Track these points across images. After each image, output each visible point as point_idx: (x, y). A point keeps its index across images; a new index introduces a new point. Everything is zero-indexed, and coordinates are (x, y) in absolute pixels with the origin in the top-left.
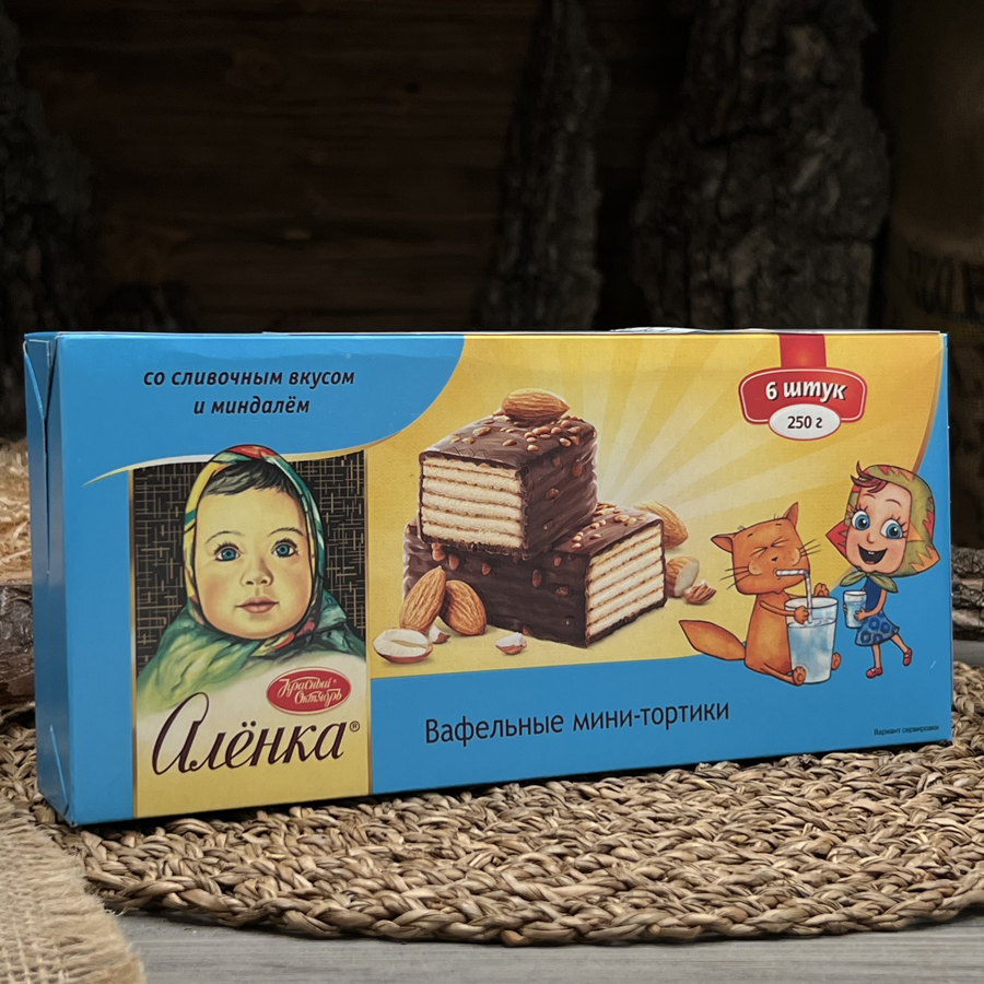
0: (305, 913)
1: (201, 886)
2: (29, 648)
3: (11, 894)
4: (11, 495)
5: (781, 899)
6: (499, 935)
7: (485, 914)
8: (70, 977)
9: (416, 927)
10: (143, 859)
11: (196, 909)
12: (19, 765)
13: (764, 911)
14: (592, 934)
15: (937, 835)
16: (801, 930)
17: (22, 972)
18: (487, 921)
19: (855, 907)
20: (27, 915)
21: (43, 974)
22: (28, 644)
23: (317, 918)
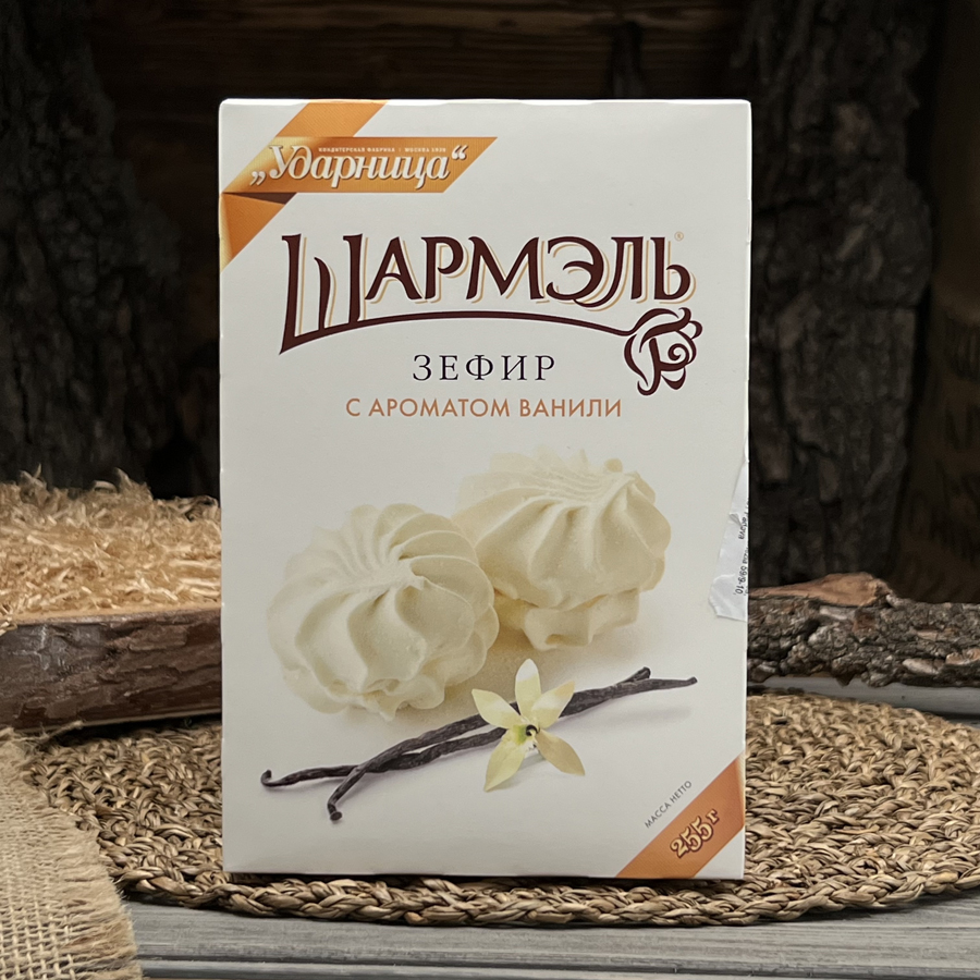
0: (247, 897)
1: (167, 875)
2: (65, 678)
3: (36, 865)
5: (647, 896)
6: (403, 916)
7: (393, 898)
8: (73, 931)
9: (336, 908)
10: (128, 855)
11: (163, 893)
12: (49, 777)
13: (630, 903)
14: (481, 917)
15: (809, 856)
16: (659, 921)
17: (36, 927)
18: (394, 905)
19: (709, 905)
21: (52, 928)
22: (64, 674)
23: (257, 899)
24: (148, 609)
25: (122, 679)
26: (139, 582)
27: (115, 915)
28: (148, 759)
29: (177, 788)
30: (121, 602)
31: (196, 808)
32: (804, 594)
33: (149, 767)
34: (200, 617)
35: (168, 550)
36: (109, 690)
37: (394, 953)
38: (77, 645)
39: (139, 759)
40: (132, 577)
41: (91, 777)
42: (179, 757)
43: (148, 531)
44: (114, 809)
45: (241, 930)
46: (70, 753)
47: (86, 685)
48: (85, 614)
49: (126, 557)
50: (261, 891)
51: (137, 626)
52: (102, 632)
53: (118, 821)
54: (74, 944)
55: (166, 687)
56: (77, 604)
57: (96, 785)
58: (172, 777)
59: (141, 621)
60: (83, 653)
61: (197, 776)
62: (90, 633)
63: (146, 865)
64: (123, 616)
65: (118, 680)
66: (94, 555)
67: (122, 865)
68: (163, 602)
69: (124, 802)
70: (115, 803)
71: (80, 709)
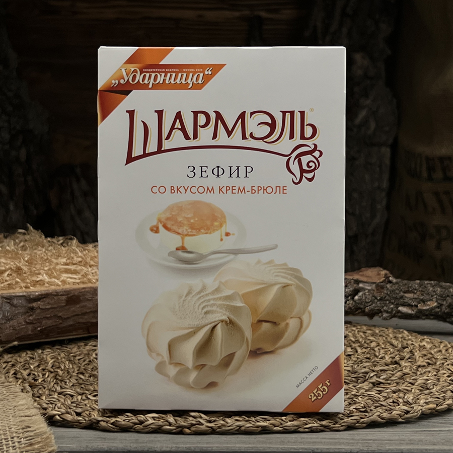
0: (107, 423)
1: (68, 413)
2: (10, 322)
4: (6, 258)
5: (295, 418)
6: (182, 430)
8: (26, 441)
9: (150, 427)
10: (48, 404)
11: (66, 422)
12: (4, 369)
13: (287, 422)
14: (218, 430)
15: (366, 398)
16: (301, 430)
18: (177, 425)
20: (11, 417)
21: (16, 439)
22: (9, 320)
23: (112, 424)
24: (47, 289)
25: (36, 322)
26: (43, 276)
27: (45, 433)
28: (50, 360)
29: (66, 373)
30: (34, 286)
31: (76, 382)
32: (351, 277)
33: (51, 363)
34: (72, 292)
35: (55, 261)
36: (30, 327)
37: (179, 448)
38: (15, 306)
39: (45, 359)
40: (39, 274)
41: (24, 368)
42: (64, 358)
43: (45, 252)
44: (37, 383)
45: (104, 438)
46: (12, 357)
47: (20, 325)
48: (18, 291)
49: (36, 264)
50: (113, 420)
51: (43, 296)
52: (27, 300)
53: (40, 388)
54: (27, 447)
55: (57, 325)
56: (14, 287)
57: (28, 371)
58: (63, 368)
59: (45, 295)
60: (18, 310)
61: (75, 367)
62: (21, 300)
63: (56, 408)
64: (36, 292)
65: (34, 322)
66: (21, 264)
67: (45, 409)
68: (54, 285)
69: (42, 380)
70: (38, 380)
71: (17, 336)
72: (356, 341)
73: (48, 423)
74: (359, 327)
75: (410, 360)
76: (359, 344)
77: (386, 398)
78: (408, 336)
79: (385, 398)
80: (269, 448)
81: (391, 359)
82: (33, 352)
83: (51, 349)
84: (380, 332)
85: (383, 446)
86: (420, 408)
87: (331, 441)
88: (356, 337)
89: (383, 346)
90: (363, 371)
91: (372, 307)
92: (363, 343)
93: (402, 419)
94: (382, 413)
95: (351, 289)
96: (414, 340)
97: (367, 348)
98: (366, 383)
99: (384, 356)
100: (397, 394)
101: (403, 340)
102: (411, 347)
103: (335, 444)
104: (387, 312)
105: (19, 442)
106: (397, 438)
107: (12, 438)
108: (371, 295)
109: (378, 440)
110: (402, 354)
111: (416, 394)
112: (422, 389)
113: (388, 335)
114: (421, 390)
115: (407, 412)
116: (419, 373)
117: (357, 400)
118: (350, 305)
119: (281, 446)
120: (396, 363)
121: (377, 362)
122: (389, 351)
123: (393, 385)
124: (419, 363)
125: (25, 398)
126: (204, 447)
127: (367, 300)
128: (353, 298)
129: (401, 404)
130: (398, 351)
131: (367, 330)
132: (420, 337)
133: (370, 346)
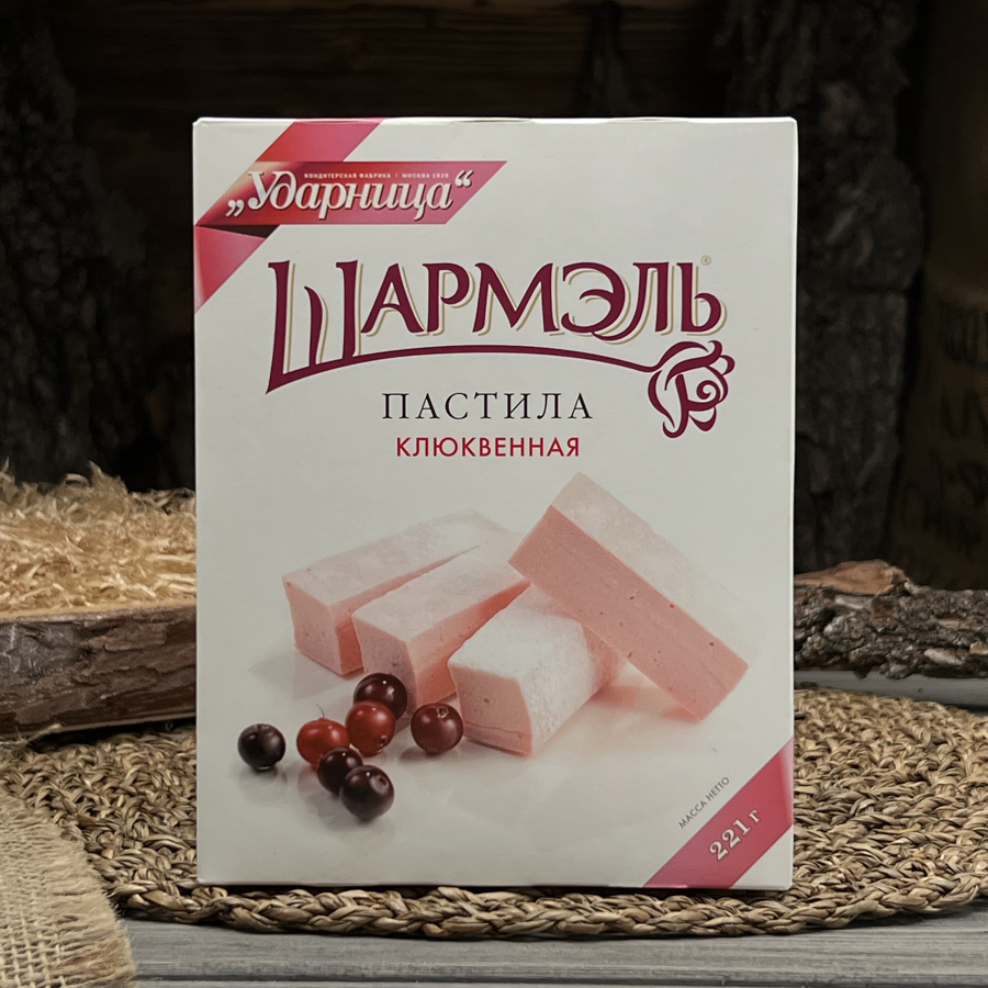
0: (250, 910)
1: (162, 888)
2: (37, 680)
3: (21, 878)
4: (35, 538)
5: (684, 905)
6: (421, 927)
7: (409, 909)
8: (66, 950)
9: (347, 921)
10: (117, 868)
11: (159, 908)
12: (25, 786)
13: (666, 913)
14: (506, 928)
15: (851, 858)
16: (699, 930)
17: (24, 946)
18: (411, 916)
19: (752, 912)
20: (33, 896)
21: (42, 947)
22: (36, 677)
23: (261, 913)
24: (124, 606)
25: (98, 681)
26: (114, 577)
27: (110, 932)
28: (129, 766)
29: (164, 796)
30: (94, 599)
31: (187, 817)
32: (817, 583)
33: (132, 774)
34: (180, 614)
35: (143, 543)
36: (84, 693)
37: (416, 969)
38: (49, 645)
39: (119, 765)
40: (107, 573)
41: (70, 785)
42: (162, 763)
43: (123, 524)
44: (97, 819)
45: (246, 946)
46: (46, 760)
47: (60, 688)
48: (56, 612)
49: (100, 552)
50: (264, 904)
51: (112, 624)
52: (76, 631)
53: (103, 832)
54: (67, 964)
55: (144, 689)
56: (49, 603)
57: (76, 793)
58: (157, 784)
59: (117, 620)
60: (56, 654)
61: (185, 783)
62: (63, 632)
63: (137, 879)
64: (98, 613)
65: (93, 682)
66: (66, 551)
67: (111, 879)
68: (141, 599)
69: (108, 812)
70: (99, 812)
71: (53, 713)
72: (827, 726)
73: (118, 909)
74: (834, 696)
75: (951, 771)
76: (834, 734)
77: (898, 859)
78: (946, 716)
79: (894, 859)
80: (626, 970)
81: (908, 769)
82: (92, 748)
83: (133, 742)
84: (881, 707)
85: (890, 967)
86: (975, 880)
87: (769, 955)
88: (827, 718)
89: (889, 739)
90: (843, 796)
91: (864, 649)
92: (843, 731)
93: (934, 907)
94: (886, 893)
95: (818, 609)
96: (959, 725)
97: (854, 742)
98: (849, 824)
99: (892, 762)
100: (922, 849)
101: (934, 725)
102: (955, 740)
103: (779, 962)
104: (899, 661)
105: (49, 954)
106: (921, 948)
107: (35, 944)
108: (862, 624)
109: (879, 954)
110: (935, 758)
111: (966, 849)
112: (980, 837)
113: (899, 714)
114: (977, 840)
115: (946, 891)
116: (972, 801)
117: (830, 863)
118: (815, 645)
119: (652, 968)
120: (920, 777)
121: (877, 776)
122: (904, 749)
123: (913, 829)
124: (972, 779)
125: (67, 853)
126: (475, 968)
127: (854, 636)
128: (821, 631)
129: (931, 874)
130: (924, 749)
131: (852, 702)
132: (974, 719)
133: (860, 737)
